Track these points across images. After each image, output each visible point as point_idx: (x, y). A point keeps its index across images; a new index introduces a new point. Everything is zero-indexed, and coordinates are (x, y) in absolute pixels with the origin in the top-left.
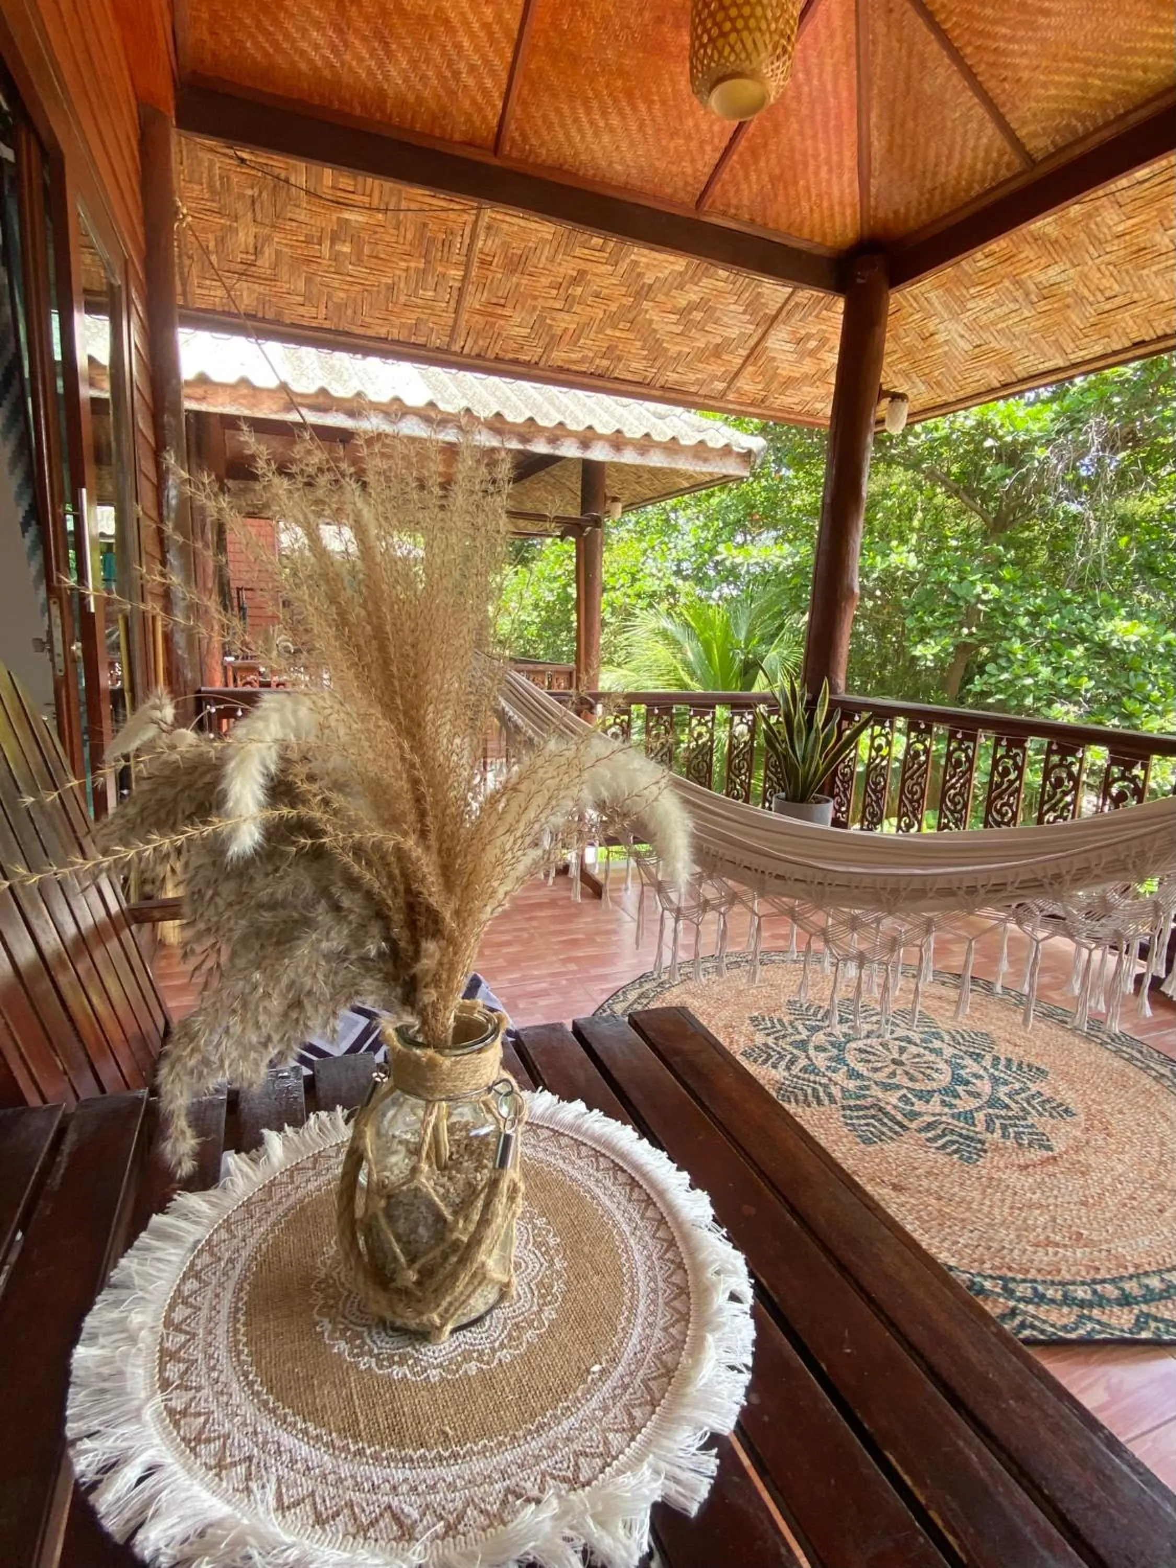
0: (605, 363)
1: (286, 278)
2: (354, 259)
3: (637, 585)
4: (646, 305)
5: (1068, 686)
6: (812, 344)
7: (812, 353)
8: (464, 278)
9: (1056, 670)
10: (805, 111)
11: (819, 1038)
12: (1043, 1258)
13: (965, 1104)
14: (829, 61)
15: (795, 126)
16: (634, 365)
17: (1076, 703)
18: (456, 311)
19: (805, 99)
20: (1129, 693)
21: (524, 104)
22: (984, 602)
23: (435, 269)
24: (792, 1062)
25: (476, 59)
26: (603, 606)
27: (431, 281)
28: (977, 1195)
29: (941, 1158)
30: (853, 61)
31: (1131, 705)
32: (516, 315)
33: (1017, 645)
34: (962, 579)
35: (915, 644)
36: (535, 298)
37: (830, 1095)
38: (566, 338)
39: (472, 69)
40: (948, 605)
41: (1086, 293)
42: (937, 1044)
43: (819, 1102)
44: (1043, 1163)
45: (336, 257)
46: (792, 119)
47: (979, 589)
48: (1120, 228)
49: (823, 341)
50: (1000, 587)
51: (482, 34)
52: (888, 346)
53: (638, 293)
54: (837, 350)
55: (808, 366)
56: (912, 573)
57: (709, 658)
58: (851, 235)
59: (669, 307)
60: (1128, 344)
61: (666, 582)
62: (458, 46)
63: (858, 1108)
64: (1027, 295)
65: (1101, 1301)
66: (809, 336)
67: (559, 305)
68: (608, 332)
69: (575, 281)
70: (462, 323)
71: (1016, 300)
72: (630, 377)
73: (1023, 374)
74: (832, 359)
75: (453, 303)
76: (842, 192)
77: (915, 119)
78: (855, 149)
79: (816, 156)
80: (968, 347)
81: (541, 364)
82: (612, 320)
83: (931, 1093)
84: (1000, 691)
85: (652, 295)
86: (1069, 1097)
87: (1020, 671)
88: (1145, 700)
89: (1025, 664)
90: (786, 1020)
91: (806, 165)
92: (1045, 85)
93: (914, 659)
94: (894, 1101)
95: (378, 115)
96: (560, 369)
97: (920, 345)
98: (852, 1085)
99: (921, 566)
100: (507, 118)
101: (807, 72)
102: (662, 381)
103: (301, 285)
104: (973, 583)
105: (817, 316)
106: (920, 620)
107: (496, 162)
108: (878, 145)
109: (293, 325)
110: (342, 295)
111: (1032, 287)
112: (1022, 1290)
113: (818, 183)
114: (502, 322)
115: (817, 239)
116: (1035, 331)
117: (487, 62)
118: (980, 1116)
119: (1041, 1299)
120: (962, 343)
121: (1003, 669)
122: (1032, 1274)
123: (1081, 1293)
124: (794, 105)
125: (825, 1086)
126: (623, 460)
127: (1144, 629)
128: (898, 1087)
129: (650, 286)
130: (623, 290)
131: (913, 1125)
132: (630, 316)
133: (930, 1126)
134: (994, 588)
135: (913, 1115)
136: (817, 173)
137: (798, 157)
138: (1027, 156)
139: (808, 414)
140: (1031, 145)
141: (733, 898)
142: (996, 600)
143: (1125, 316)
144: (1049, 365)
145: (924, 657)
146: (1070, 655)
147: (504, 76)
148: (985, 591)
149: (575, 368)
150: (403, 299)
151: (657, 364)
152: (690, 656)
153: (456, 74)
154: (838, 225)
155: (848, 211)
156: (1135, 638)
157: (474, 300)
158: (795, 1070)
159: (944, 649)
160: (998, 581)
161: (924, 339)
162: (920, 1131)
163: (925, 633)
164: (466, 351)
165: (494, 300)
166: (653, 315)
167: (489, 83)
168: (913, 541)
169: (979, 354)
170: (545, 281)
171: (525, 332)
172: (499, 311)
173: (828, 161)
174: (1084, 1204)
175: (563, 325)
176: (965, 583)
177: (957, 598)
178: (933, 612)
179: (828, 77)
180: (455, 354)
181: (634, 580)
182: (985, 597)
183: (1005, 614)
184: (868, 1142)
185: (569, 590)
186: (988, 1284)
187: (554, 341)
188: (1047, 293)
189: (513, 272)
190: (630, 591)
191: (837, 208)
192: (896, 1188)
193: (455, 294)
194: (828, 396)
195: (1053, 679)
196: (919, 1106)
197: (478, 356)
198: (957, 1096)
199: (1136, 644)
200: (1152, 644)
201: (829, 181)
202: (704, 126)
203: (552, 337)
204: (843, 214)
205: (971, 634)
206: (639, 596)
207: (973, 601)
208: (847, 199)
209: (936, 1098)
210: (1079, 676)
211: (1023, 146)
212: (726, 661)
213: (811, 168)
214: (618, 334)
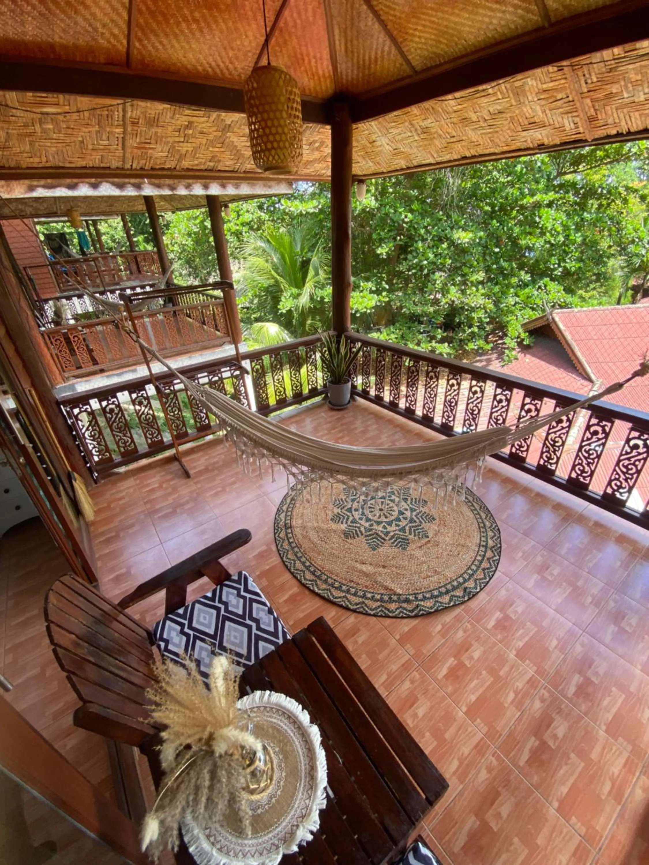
0: (212, 164)
1: (17, 145)
2: (56, 131)
3: (241, 218)
4: (229, 134)
5: (441, 263)
6: (317, 145)
7: (318, 149)
8: (124, 133)
9: (436, 256)
10: (299, 33)
11: (355, 505)
12: (426, 583)
13: (403, 523)
14: (310, 7)
15: (295, 41)
16: (228, 163)
17: (444, 271)
18: (123, 149)
19: (299, 26)
20: (464, 264)
21: (140, 40)
22: (406, 223)
23: (105, 131)
24: (348, 519)
25: (106, 20)
26: (226, 232)
27: (104, 137)
28: (407, 563)
29: (396, 550)
30: (322, 6)
31: (466, 270)
32: (158, 146)
33: (420, 244)
34: (396, 211)
35: (378, 247)
36: (167, 137)
37: (361, 532)
38: (188, 155)
39: (104, 26)
40: (390, 226)
41: (441, 132)
42: (393, 497)
43: (358, 536)
44: (426, 544)
45: (44, 131)
46: (294, 37)
47: (403, 216)
48: (455, 108)
49: (322, 143)
50: (412, 214)
51: (107, 6)
52: (354, 144)
53: (223, 130)
54: (330, 146)
55: (316, 155)
56: (373, 209)
57: (284, 260)
58: (330, 91)
59: (241, 134)
60: (459, 157)
61: (256, 215)
62: (94, 15)
63: (370, 535)
64: (416, 130)
65: (441, 594)
66: (314, 142)
67: (182, 140)
68: (211, 149)
69: (187, 127)
70: (128, 155)
71: (411, 132)
72: (227, 169)
73: (416, 164)
74: (328, 150)
75: (120, 145)
76: (323, 71)
77: (358, 40)
78: (328, 49)
79: (308, 55)
80: (391, 149)
81: (178, 168)
82: (211, 143)
83: (392, 521)
84: (414, 268)
85: (231, 130)
86: (434, 512)
87: (422, 258)
88: (471, 266)
89: (424, 254)
90: (344, 498)
91: (303, 60)
92: (420, 37)
93: (378, 255)
94: (381, 529)
95: (52, 56)
96: (188, 170)
97: (368, 145)
98: (367, 525)
99: (377, 205)
100: (131, 48)
101: (299, 13)
102: (243, 169)
103: (28, 148)
104: (401, 213)
105: (318, 132)
106: (379, 234)
107: (130, 72)
108: (340, 47)
109: (28, 168)
110: (54, 149)
111: (419, 128)
112: (420, 597)
113: (311, 68)
114: (150, 151)
115: (314, 95)
116: (420, 146)
117: (112, 21)
118: (407, 528)
119: (425, 598)
120: (387, 147)
121: (415, 257)
122: (423, 590)
123: (436, 593)
124: (293, 30)
125: (359, 528)
126: (226, 193)
127: (471, 235)
128: (382, 522)
129: (230, 125)
130: (214, 129)
131: (387, 538)
132: (221, 140)
133: (392, 537)
134: (410, 215)
135: (388, 533)
136: (310, 61)
137: (299, 56)
138: (413, 68)
139: (319, 175)
140: (414, 63)
141: (322, 478)
142: (411, 221)
143: (459, 146)
144: (428, 161)
145: (382, 254)
146: (442, 248)
147: (124, 27)
148: (406, 217)
149: (195, 168)
150: (90, 147)
151: (240, 161)
152: (275, 260)
153: (96, 29)
154: (323, 88)
155: (328, 81)
156: (467, 240)
157: (132, 142)
158: (349, 523)
159: (390, 249)
160: (411, 211)
161: (370, 143)
162: (390, 540)
163: (381, 241)
164: (134, 166)
165: (144, 141)
166: (235, 139)
167: (116, 31)
168: (373, 191)
169: (396, 152)
170: (170, 129)
171: (165, 154)
172: (147, 146)
173: (315, 57)
174: (437, 558)
175: (186, 149)
176: (398, 214)
177: (394, 222)
178: (384, 229)
179: (310, 14)
180: (128, 169)
181: (239, 216)
182: (406, 220)
183: (415, 229)
184: (374, 549)
185: (206, 223)
186: (411, 598)
187: (183, 157)
188: (425, 131)
189: (152, 126)
190: (238, 222)
191: (322, 79)
192: (384, 567)
193: (120, 140)
194: (328, 166)
195: (435, 260)
196: (389, 529)
197: (141, 169)
198: (400, 521)
199: (468, 243)
200: (474, 241)
201: (316, 67)
202: (246, 43)
203: (181, 155)
204: (326, 81)
205: (400, 240)
206: (243, 224)
207: (401, 222)
208: (327, 75)
209: (394, 524)
210: (445, 258)
211: (411, 64)
212: (293, 262)
213: (306, 61)
214: (217, 150)
